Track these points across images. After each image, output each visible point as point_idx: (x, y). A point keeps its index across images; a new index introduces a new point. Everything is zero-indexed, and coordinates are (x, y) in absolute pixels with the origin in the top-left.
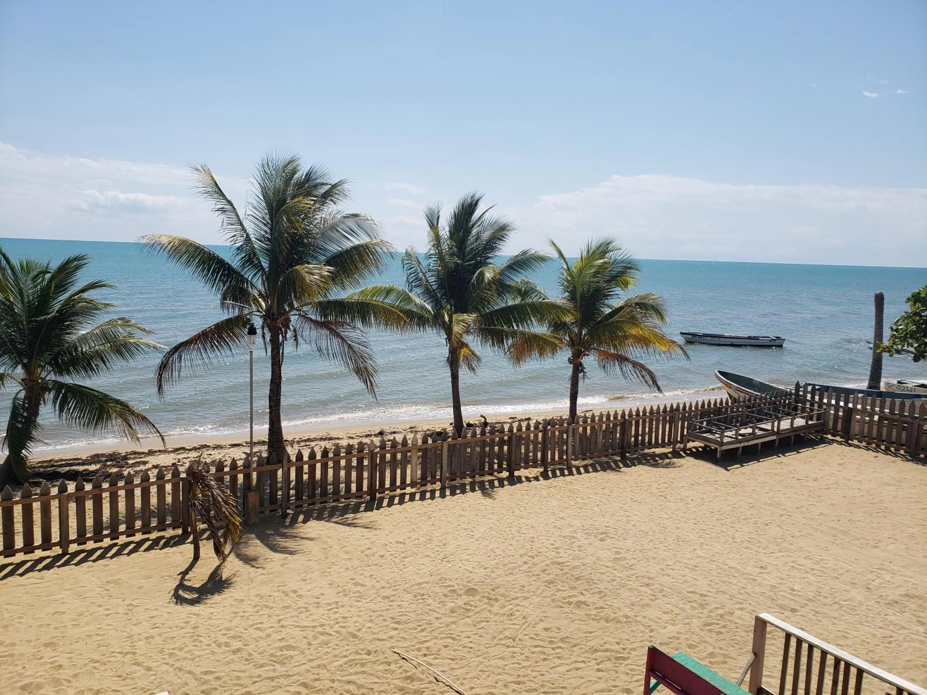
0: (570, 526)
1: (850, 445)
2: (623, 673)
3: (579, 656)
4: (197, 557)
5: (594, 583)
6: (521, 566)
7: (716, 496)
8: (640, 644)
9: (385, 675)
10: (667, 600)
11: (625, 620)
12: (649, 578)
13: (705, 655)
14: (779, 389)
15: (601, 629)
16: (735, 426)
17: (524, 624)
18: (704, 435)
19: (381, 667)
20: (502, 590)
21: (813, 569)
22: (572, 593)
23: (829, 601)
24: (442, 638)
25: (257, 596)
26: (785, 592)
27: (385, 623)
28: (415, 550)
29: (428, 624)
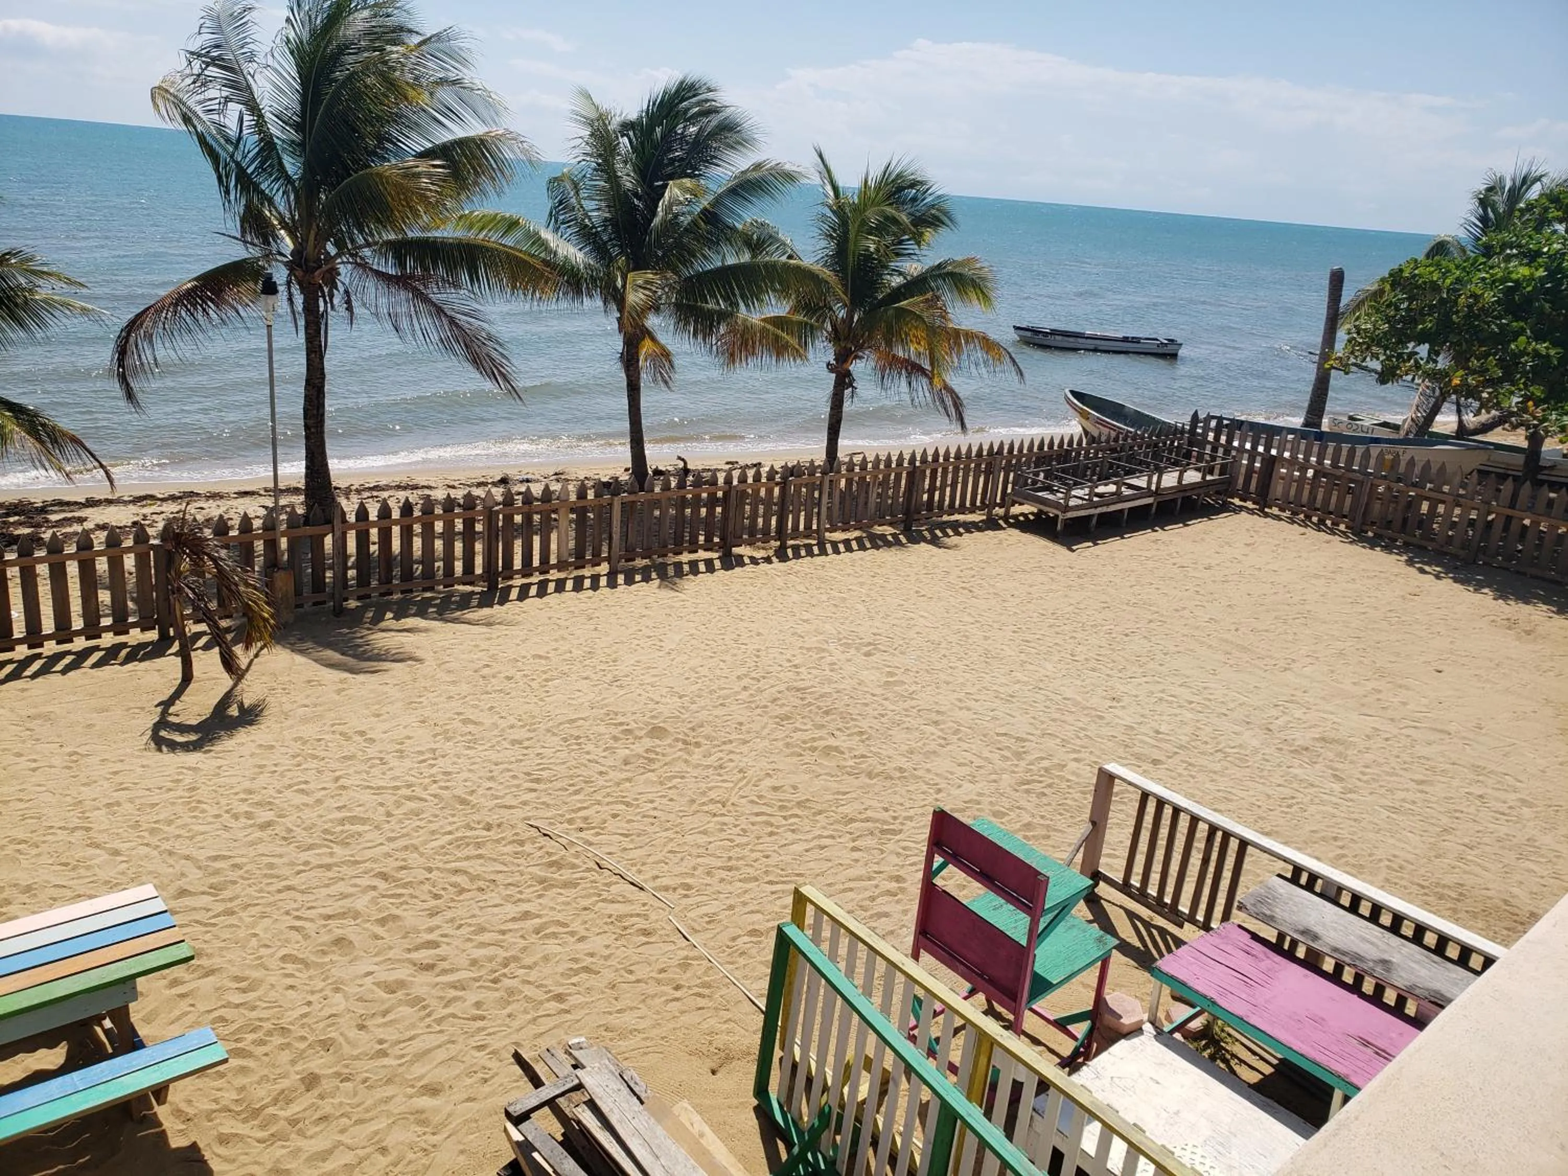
0: (818, 632)
1: (1267, 515)
2: (892, 852)
3: (824, 828)
4: (187, 677)
5: (852, 719)
6: (737, 693)
7: (1051, 591)
8: (920, 811)
9: (516, 861)
10: (965, 746)
11: (898, 774)
12: (938, 712)
13: (1018, 826)
14: (1164, 423)
15: (862, 787)
16: (1090, 481)
17: (740, 780)
18: (1040, 494)
19: (509, 849)
20: (707, 730)
21: (1191, 702)
22: (818, 733)
23: (1209, 748)
24: (608, 804)
25: (295, 740)
26: (1146, 735)
27: (516, 782)
28: (565, 668)
29: (586, 782)
